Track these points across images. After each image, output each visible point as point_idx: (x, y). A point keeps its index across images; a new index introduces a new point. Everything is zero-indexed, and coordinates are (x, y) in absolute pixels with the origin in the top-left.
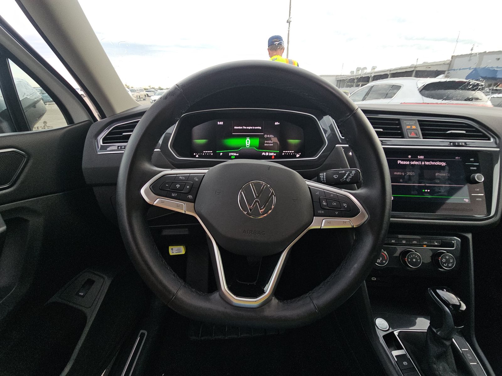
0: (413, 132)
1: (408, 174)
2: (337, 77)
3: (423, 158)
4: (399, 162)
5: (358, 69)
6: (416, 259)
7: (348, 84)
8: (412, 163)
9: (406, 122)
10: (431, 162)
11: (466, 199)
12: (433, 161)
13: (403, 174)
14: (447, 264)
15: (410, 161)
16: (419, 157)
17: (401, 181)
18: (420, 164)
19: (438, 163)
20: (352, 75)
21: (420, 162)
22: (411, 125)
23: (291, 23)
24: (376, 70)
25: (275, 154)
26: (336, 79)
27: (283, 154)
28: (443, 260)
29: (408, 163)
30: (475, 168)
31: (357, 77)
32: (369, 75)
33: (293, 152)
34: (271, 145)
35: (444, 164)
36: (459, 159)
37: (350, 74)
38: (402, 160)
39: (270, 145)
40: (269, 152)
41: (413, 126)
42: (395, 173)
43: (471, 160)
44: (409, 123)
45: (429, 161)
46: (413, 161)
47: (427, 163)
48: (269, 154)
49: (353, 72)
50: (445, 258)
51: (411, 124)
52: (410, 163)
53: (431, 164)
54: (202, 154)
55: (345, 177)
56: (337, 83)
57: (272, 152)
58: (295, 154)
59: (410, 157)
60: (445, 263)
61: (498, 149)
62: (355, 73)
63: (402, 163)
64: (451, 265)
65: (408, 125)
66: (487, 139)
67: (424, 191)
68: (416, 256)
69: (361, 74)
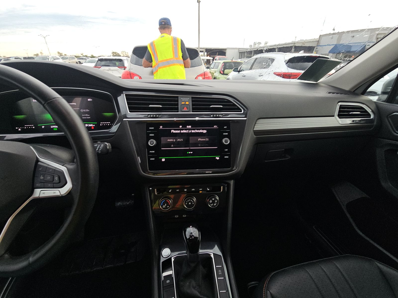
0: (185, 107)
1: (178, 141)
2: (239, 50)
3: (190, 127)
4: (172, 131)
5: (255, 44)
6: (192, 203)
7: (247, 55)
8: (182, 132)
9: (182, 99)
10: (196, 130)
11: (218, 157)
12: (197, 129)
13: (174, 141)
14: (213, 204)
15: (180, 130)
16: (187, 127)
17: (172, 146)
18: (188, 132)
19: (201, 131)
20: (251, 48)
21: (188, 131)
22: (185, 102)
23: (200, 3)
24: (268, 45)
25: (94, 125)
26: (239, 51)
27: (101, 125)
28: (210, 202)
29: (179, 132)
30: (227, 134)
31: (254, 50)
32: (262, 49)
33: (109, 123)
34: (89, 118)
35: (205, 131)
36: (217, 127)
37: (249, 47)
38: (175, 130)
39: (87, 118)
40: (88, 124)
41: (186, 102)
42: (168, 140)
43: (225, 127)
44: (184, 100)
45: (194, 130)
46: (183, 130)
47: (193, 131)
48: (88, 125)
49: (252, 45)
50: (212, 200)
51: (185, 100)
52: (180, 132)
53: (196, 132)
54: (24, 128)
55: (97, 149)
56: (240, 54)
57: (91, 124)
58: (111, 124)
59: (181, 127)
60: (211, 203)
61: (246, 119)
62: (253, 47)
63: (174, 132)
64: (215, 205)
65: (183, 102)
66: (240, 111)
67: (188, 153)
68: (191, 201)
69: (257, 47)
